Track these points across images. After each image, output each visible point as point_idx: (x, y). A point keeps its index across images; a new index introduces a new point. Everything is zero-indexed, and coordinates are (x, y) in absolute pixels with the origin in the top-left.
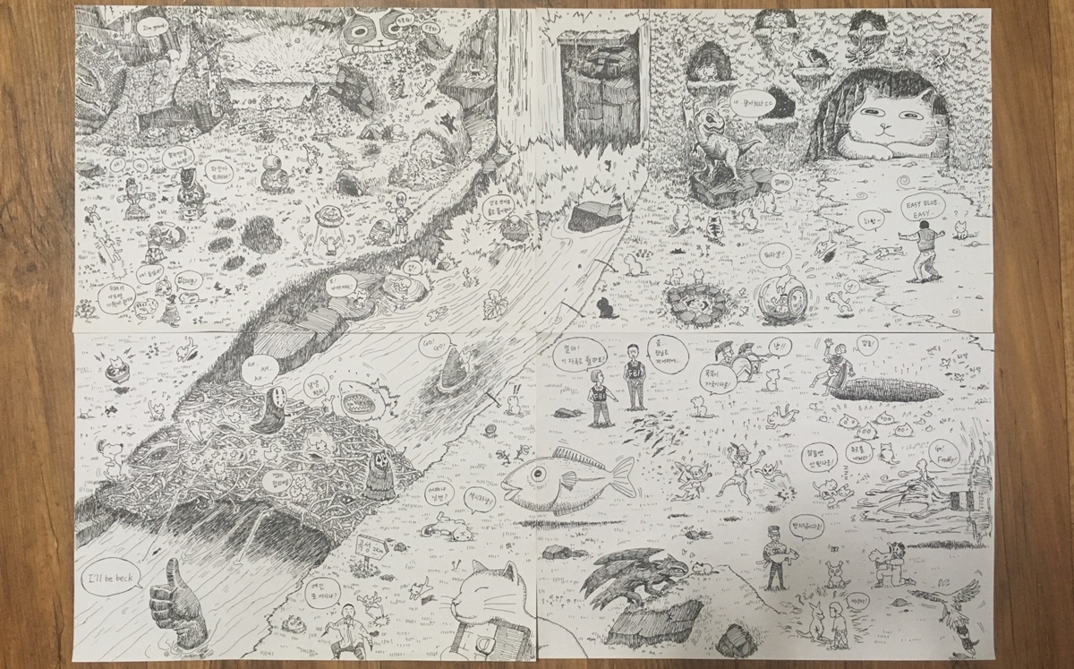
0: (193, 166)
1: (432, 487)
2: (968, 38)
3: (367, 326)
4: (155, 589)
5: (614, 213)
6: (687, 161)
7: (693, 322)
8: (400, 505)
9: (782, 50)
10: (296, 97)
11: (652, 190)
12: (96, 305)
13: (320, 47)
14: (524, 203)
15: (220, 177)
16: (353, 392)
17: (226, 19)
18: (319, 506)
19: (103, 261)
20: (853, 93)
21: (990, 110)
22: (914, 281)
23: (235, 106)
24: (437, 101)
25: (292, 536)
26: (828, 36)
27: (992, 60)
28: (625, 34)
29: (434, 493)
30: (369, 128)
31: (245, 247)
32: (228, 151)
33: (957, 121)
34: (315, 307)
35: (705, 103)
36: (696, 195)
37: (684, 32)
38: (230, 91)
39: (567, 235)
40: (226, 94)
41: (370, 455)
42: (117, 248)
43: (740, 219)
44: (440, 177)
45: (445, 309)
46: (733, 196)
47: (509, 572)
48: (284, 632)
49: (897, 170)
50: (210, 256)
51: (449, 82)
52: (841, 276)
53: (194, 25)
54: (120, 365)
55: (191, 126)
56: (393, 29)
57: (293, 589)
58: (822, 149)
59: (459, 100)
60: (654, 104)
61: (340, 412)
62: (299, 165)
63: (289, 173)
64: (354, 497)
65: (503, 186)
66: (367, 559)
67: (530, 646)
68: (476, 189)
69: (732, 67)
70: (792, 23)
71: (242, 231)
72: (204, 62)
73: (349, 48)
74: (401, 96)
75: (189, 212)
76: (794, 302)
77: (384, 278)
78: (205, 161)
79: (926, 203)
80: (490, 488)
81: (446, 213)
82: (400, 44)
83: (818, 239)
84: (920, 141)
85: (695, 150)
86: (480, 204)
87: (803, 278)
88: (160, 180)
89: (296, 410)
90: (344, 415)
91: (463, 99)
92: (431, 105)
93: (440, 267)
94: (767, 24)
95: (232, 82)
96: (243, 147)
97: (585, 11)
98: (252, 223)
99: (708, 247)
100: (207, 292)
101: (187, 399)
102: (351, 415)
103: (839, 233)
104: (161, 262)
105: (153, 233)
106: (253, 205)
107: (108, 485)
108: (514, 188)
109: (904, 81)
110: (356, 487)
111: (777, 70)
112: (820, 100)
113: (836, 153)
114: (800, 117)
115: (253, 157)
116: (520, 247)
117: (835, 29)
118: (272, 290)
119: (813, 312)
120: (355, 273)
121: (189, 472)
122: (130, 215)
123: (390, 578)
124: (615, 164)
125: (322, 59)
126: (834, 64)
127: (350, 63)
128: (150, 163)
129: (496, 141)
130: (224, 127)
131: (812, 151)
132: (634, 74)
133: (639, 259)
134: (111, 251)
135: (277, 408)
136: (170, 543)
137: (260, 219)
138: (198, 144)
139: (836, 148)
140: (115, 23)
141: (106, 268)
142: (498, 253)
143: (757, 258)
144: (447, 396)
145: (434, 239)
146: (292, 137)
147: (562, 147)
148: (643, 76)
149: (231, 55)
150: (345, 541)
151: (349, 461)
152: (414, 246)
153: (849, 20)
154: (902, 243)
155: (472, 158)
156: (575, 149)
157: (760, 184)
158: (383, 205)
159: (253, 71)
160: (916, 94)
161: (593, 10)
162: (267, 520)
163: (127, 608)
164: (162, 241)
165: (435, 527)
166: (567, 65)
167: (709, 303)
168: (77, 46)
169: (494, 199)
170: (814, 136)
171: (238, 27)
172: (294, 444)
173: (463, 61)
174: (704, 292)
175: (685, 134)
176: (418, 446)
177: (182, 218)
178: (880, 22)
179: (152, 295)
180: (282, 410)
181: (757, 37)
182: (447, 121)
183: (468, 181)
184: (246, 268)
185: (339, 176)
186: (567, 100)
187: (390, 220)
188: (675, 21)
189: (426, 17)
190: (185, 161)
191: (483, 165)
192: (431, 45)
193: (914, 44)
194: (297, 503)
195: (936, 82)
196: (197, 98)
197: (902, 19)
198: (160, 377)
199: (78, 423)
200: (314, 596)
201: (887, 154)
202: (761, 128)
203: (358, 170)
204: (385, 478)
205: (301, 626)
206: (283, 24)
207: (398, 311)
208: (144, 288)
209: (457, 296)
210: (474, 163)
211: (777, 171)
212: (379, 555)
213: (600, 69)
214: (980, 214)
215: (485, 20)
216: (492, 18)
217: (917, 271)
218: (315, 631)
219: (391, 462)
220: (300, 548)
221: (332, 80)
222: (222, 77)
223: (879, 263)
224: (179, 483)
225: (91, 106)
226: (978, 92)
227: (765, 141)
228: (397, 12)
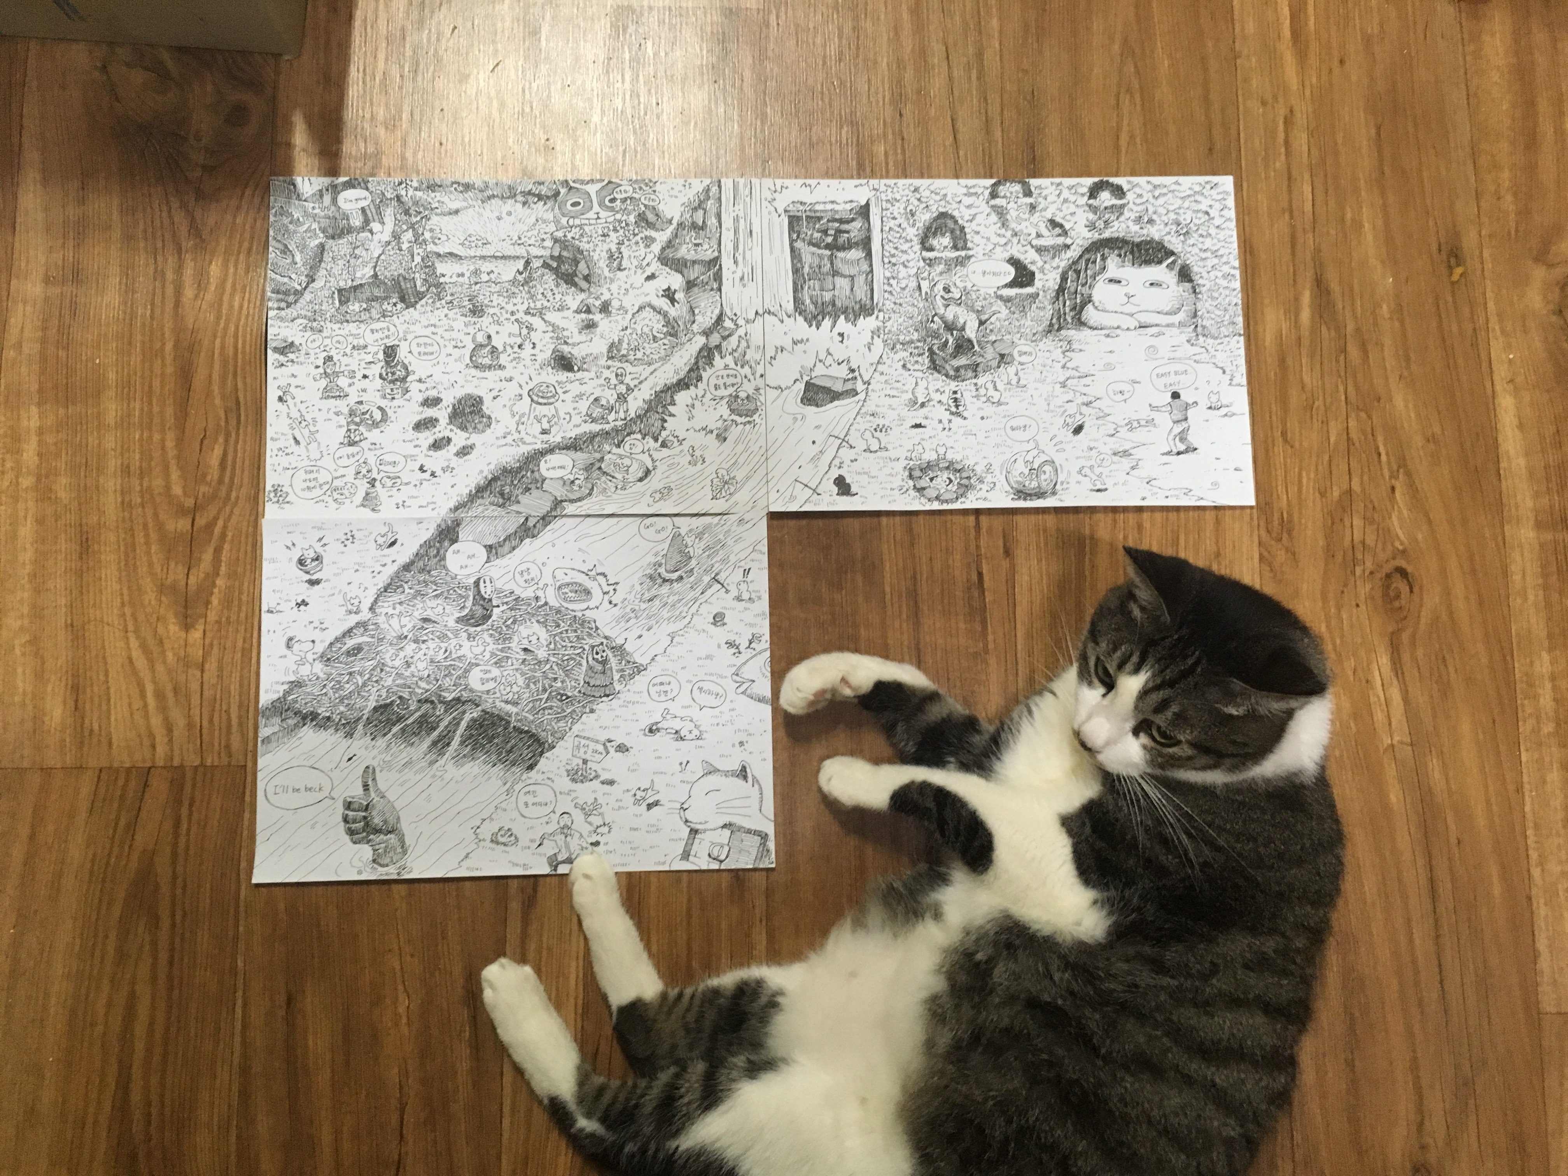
0: (396, 342)
1: (655, 681)
2: (1211, 206)
3: (585, 507)
4: (349, 800)
5: (849, 386)
6: (924, 332)
7: (937, 498)
8: (621, 702)
9: (1019, 220)
10: (508, 271)
11: (888, 362)
12: (290, 490)
13: (533, 220)
14: (752, 378)
15: (425, 354)
16: (567, 579)
17: (433, 191)
18: (531, 705)
19: (297, 442)
20: (1094, 262)
21: (1238, 276)
22: (1169, 453)
23: (442, 280)
24: (657, 275)
25: (501, 738)
26: (1066, 205)
27: (1237, 226)
28: (854, 204)
29: (658, 688)
30: (585, 302)
31: (452, 427)
32: (435, 326)
33: (1203, 289)
34: (528, 489)
35: (941, 274)
36: (935, 367)
37: (916, 203)
38: (436, 265)
39: (801, 411)
40: (433, 267)
41: (587, 647)
42: (312, 429)
43: (982, 391)
44: (663, 352)
45: (670, 489)
46: (975, 368)
47: (743, 774)
48: (494, 846)
49: (1144, 339)
50: (415, 437)
51: (670, 253)
52: (1091, 449)
53: (398, 198)
54: (312, 555)
55: (394, 300)
56: (612, 201)
57: (504, 797)
58: (1065, 320)
59: (681, 273)
60: (888, 274)
61: (553, 602)
62: (512, 340)
63: (501, 349)
64: (570, 694)
65: (729, 360)
66: (585, 762)
67: (768, 851)
68: (701, 364)
69: (968, 237)
70: (1028, 193)
71: (450, 410)
72: (409, 235)
73: (564, 221)
74: (619, 269)
75: (392, 390)
76: (1043, 477)
77: (603, 458)
78: (410, 337)
79: (1176, 373)
80: (719, 681)
81: (669, 388)
82: (618, 216)
83: (1065, 411)
84: (1167, 309)
85: (932, 321)
86: (705, 379)
87: (1051, 452)
88: (361, 357)
89: (506, 600)
90: (558, 605)
91: (685, 271)
92: (651, 277)
93: (664, 445)
94: (1002, 194)
95: (439, 255)
96: (451, 322)
97: (813, 182)
98: (460, 401)
99: (950, 421)
100: (411, 474)
101: (385, 591)
102: (566, 605)
103: (1087, 405)
104: (361, 444)
105: (352, 413)
106: (461, 382)
107: (297, 684)
108: (742, 362)
109: (1147, 250)
110: (573, 683)
111: (1015, 240)
112: (1060, 270)
113: (1080, 323)
114: (1040, 287)
115: (462, 333)
116: (749, 422)
117: (1072, 198)
118: (482, 472)
119: (1065, 486)
120: (571, 453)
121: (388, 669)
122: (328, 394)
123: (611, 783)
124: (848, 336)
125: (535, 232)
126: (1072, 233)
127: (565, 236)
128: (350, 339)
129: (721, 314)
130: (430, 301)
131: (1054, 321)
132: (866, 244)
133: (877, 434)
134: (306, 432)
135: (484, 599)
136: (366, 748)
137: (470, 397)
138: (402, 319)
139: (1079, 319)
140: (314, 195)
141: (301, 450)
142: (726, 430)
143: (1003, 432)
144: (670, 581)
145: (657, 416)
146: (503, 311)
147: (792, 319)
148: (876, 246)
149: (438, 228)
150: (561, 743)
151: (564, 655)
152: (635, 423)
153: (1085, 190)
154: (1155, 415)
155: (695, 331)
156: (806, 320)
157: (1002, 356)
158: (602, 381)
160: (1160, 262)
161: (821, 181)
162: (474, 720)
163: (316, 823)
164: (362, 421)
165: (659, 725)
166: (795, 236)
167: (953, 478)
168: (272, 218)
169: (720, 373)
170: (1056, 306)
171: (446, 199)
172: (503, 636)
173: (685, 232)
174: (947, 468)
175: (921, 305)
176: (640, 637)
177: (384, 397)
178: (1118, 191)
179: (350, 478)
180: (490, 600)
181: (993, 207)
182: (669, 295)
183: (691, 355)
184: (452, 449)
185: (554, 352)
186: (796, 271)
187: (610, 396)
188: (907, 192)
189: (645, 189)
190: (387, 337)
191: (707, 339)
192: (651, 217)
193: (1155, 213)
194: (507, 702)
195: (1180, 250)
196: (401, 271)
197: (1141, 187)
198: (357, 567)
199: (265, 617)
200: (526, 804)
201: (1133, 323)
202: (1001, 298)
203: (574, 345)
204: (604, 673)
205: (513, 838)
206: (494, 196)
207: (619, 491)
208: (341, 472)
209: (681, 476)
210: (698, 336)
211: (1019, 342)
212: (598, 757)
213: (829, 240)
214: (1234, 383)
215: (707, 190)
216: (715, 190)
217: (1172, 443)
218: (528, 843)
219: (610, 655)
220: (509, 752)
221: (547, 253)
222: (428, 250)
223: (1129, 435)
224: (377, 681)
225: (286, 280)
226: (1224, 259)
227: (1005, 312)
228: (615, 183)
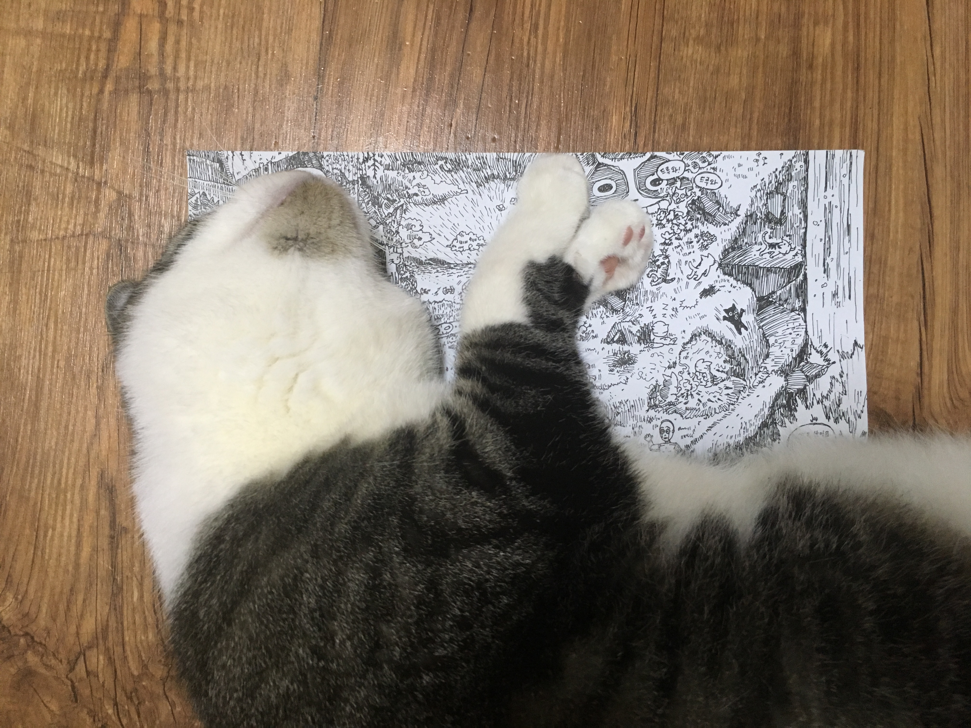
17: (411, 170)
23: (424, 297)
24: (717, 288)
30: (619, 327)
38: (416, 276)
40: (412, 280)
44: (724, 398)
51: (735, 257)
53: (364, 180)
56: (655, 183)
59: (750, 285)
65: (818, 411)
68: (777, 415)
72: (379, 234)
74: (665, 281)
82: (664, 205)
86: (784, 437)
91: (756, 283)
92: (709, 292)
95: (420, 263)
108: (835, 414)
129: (806, 345)
140: (248, 176)
149: (417, 224)
155: (770, 369)
159: (451, 246)
168: (191, 211)
169: (804, 429)
171: (428, 182)
173: (756, 228)
182: (734, 316)
183: (764, 403)
189: (702, 165)
191: (786, 380)
192: (709, 205)
203: (603, 388)
206: (493, 177)
210: (773, 377)
215: (789, 167)
216: (799, 165)
222: (406, 255)
228: (660, 158)
